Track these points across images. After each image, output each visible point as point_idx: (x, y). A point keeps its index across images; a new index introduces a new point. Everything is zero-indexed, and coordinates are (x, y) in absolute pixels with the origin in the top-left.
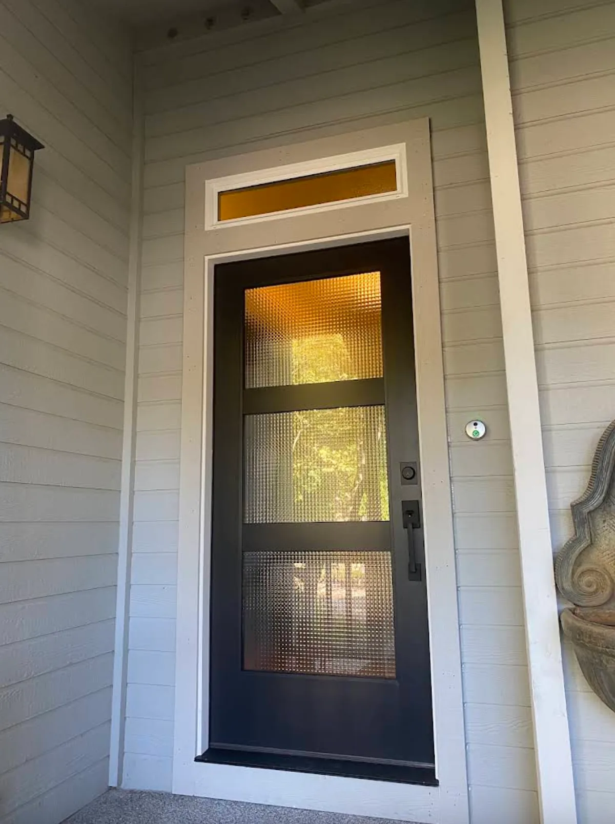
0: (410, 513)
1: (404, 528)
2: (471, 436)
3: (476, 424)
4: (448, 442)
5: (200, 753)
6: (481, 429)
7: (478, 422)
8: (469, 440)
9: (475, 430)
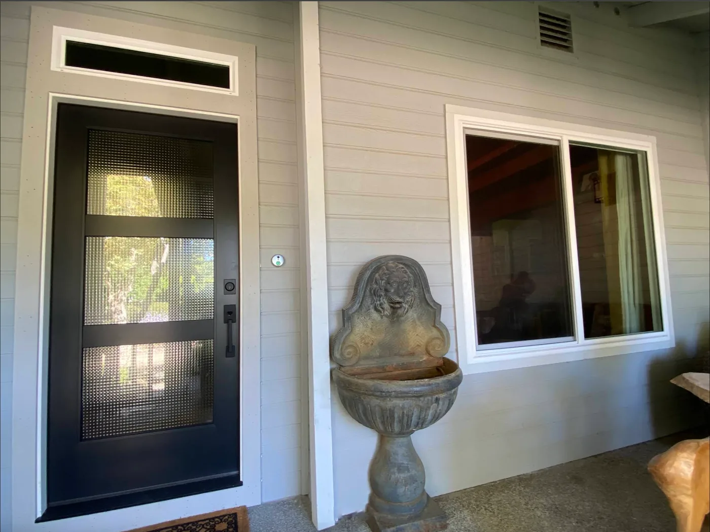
0: (230, 313)
1: (225, 323)
2: (275, 264)
3: (278, 257)
4: (260, 268)
5: (39, 515)
6: (281, 260)
7: (280, 256)
8: (273, 266)
9: (277, 261)
